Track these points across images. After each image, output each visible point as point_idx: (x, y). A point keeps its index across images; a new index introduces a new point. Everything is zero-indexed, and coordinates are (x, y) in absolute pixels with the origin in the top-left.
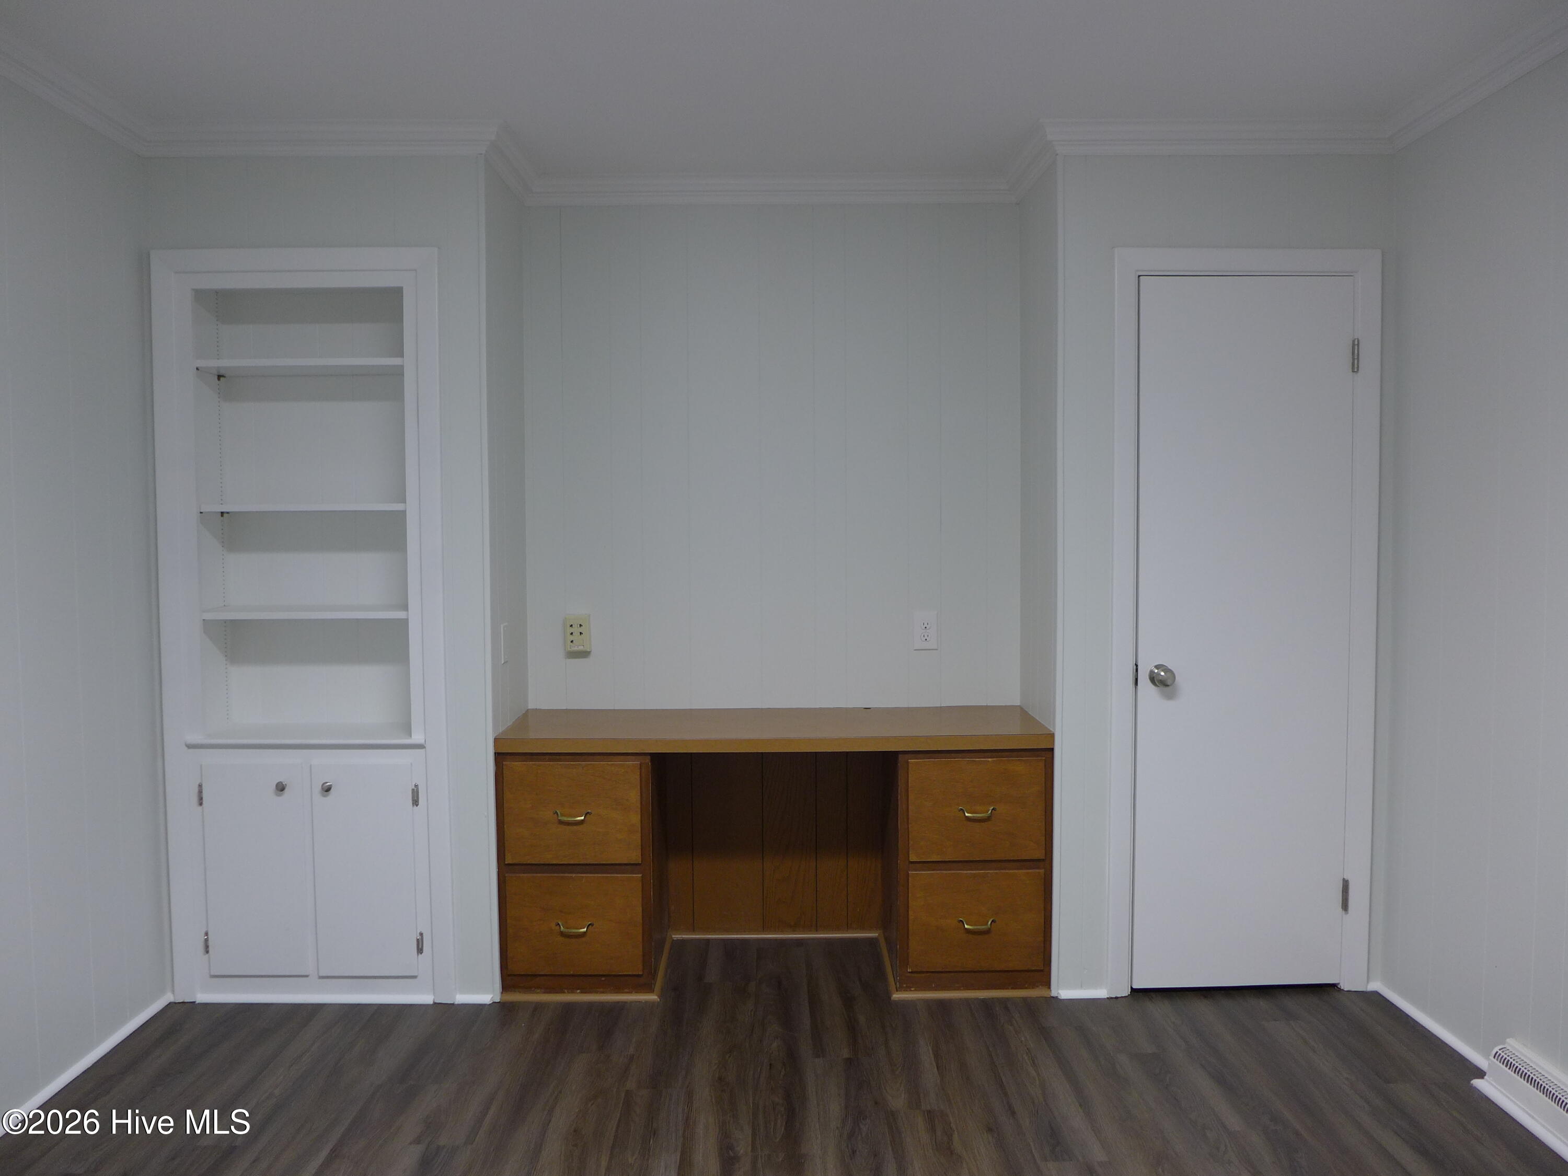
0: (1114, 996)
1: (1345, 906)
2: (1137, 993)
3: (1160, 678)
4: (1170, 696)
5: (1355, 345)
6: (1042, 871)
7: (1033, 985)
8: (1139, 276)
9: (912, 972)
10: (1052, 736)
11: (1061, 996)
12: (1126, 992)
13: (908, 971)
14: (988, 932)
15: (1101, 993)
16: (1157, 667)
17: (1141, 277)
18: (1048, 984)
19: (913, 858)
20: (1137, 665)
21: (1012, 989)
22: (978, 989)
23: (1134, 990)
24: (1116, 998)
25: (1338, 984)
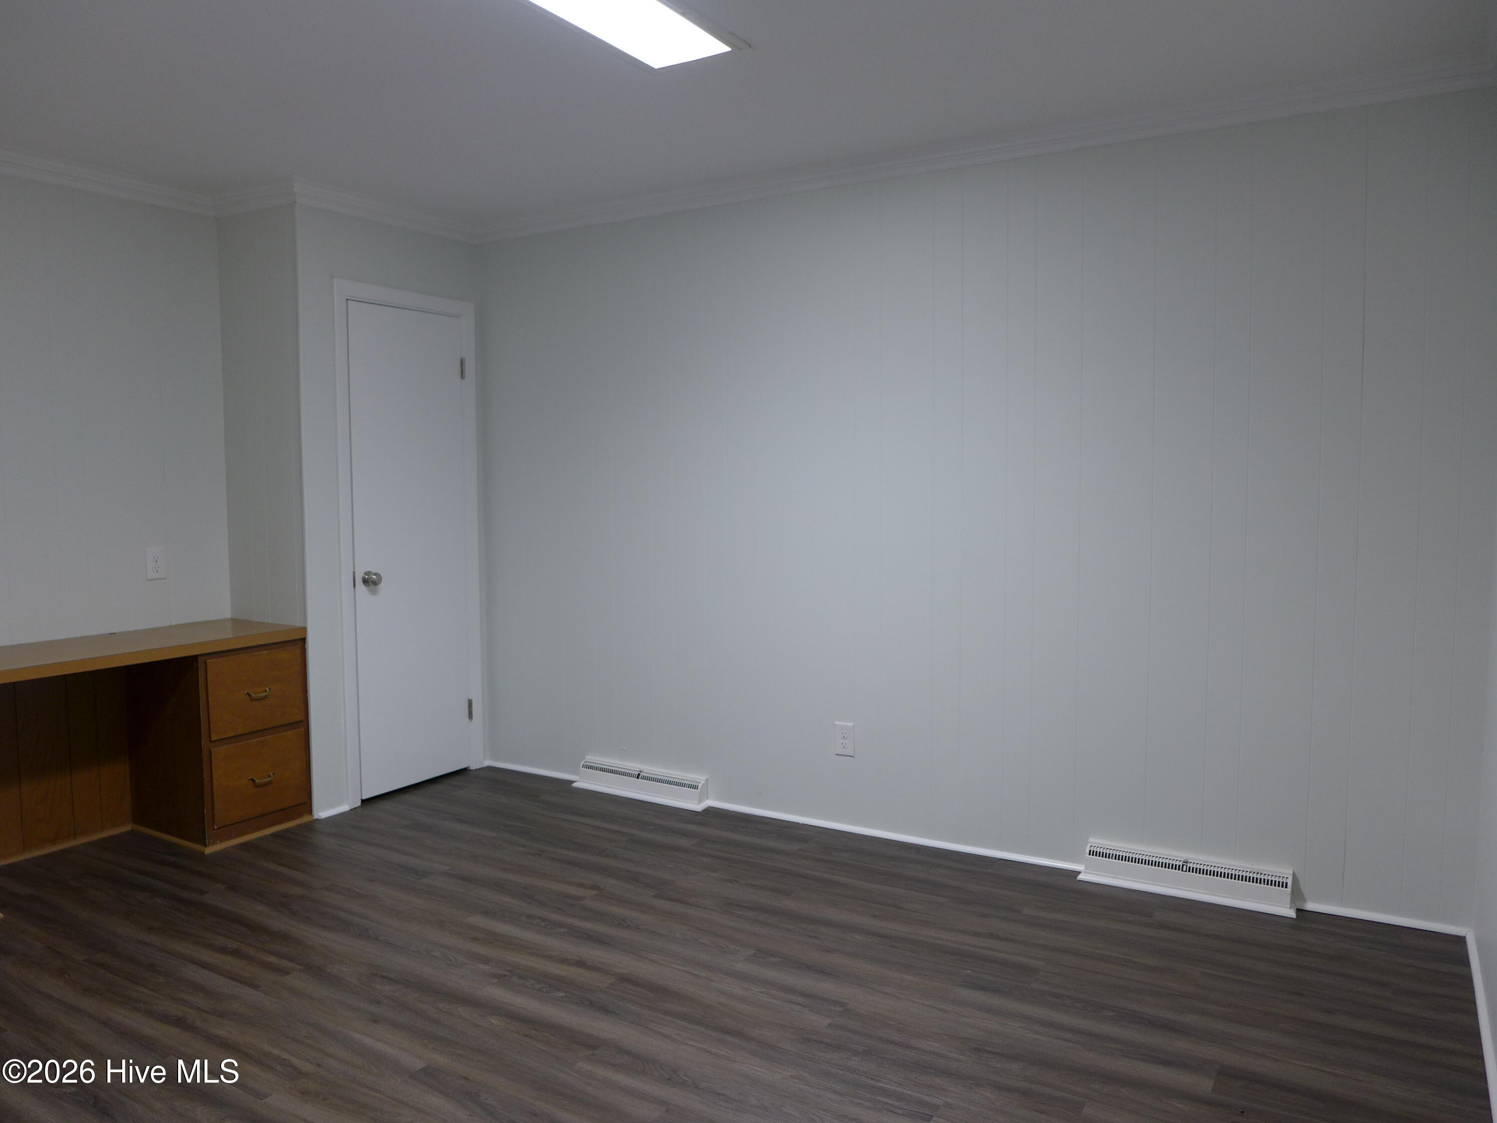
0: (353, 808)
1: (470, 716)
2: (364, 801)
3: (372, 580)
4: (374, 593)
5: (462, 362)
6: (302, 730)
7: (300, 815)
8: (347, 300)
9: (219, 828)
10: (304, 629)
11: (321, 817)
12: (359, 804)
13: (215, 828)
14: (269, 783)
15: (345, 808)
16: (365, 574)
17: (349, 301)
18: (310, 811)
19: (214, 738)
20: (354, 573)
21: (287, 821)
22: (264, 828)
23: (363, 801)
24: (355, 808)
25: (468, 767)
